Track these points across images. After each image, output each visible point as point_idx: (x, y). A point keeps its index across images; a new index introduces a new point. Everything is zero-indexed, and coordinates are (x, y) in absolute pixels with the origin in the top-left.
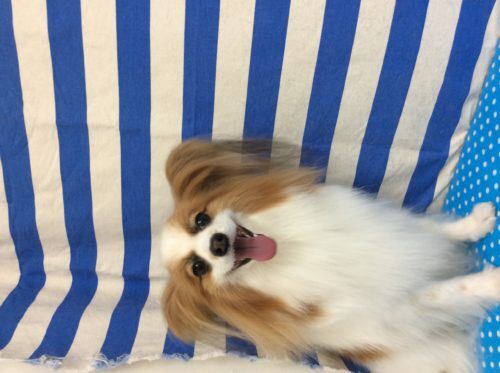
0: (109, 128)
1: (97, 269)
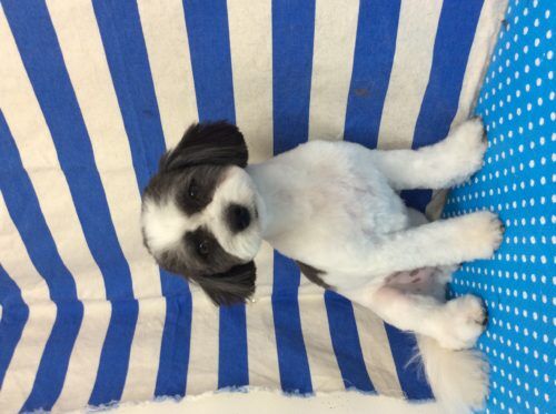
0: (50, 169)
1: (79, 297)
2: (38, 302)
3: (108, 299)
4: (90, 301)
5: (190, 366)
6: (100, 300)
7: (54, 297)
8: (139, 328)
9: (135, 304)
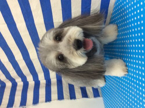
0: (21, 60)
1: (28, 80)
2: (19, 82)
3: (34, 81)
4: (30, 81)
5: (52, 93)
6: (32, 81)
7: (22, 81)
8: (40, 86)
9: (39, 81)
